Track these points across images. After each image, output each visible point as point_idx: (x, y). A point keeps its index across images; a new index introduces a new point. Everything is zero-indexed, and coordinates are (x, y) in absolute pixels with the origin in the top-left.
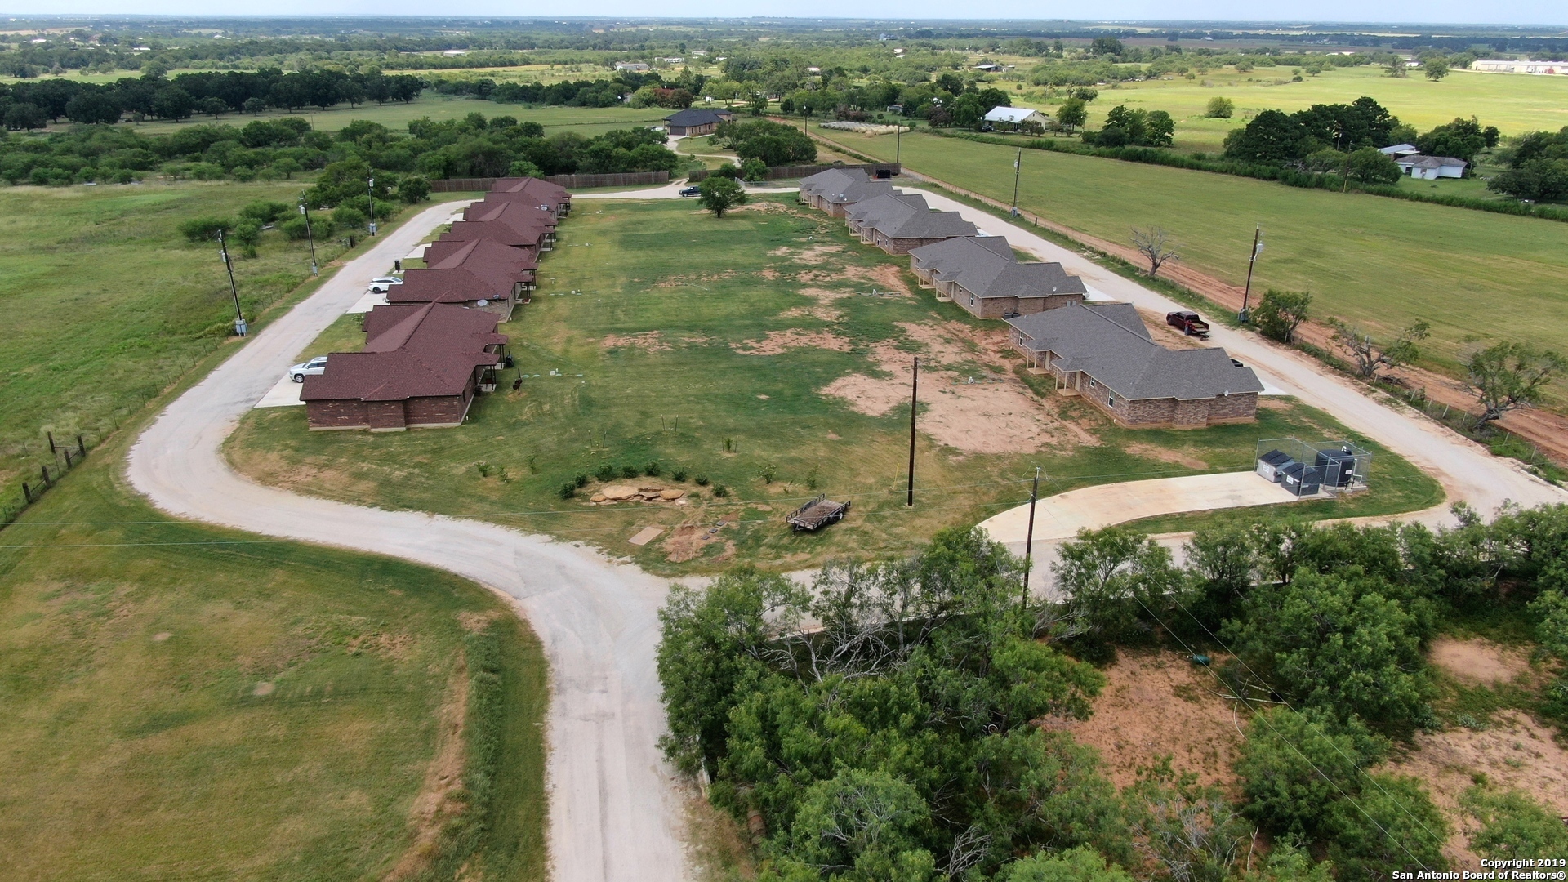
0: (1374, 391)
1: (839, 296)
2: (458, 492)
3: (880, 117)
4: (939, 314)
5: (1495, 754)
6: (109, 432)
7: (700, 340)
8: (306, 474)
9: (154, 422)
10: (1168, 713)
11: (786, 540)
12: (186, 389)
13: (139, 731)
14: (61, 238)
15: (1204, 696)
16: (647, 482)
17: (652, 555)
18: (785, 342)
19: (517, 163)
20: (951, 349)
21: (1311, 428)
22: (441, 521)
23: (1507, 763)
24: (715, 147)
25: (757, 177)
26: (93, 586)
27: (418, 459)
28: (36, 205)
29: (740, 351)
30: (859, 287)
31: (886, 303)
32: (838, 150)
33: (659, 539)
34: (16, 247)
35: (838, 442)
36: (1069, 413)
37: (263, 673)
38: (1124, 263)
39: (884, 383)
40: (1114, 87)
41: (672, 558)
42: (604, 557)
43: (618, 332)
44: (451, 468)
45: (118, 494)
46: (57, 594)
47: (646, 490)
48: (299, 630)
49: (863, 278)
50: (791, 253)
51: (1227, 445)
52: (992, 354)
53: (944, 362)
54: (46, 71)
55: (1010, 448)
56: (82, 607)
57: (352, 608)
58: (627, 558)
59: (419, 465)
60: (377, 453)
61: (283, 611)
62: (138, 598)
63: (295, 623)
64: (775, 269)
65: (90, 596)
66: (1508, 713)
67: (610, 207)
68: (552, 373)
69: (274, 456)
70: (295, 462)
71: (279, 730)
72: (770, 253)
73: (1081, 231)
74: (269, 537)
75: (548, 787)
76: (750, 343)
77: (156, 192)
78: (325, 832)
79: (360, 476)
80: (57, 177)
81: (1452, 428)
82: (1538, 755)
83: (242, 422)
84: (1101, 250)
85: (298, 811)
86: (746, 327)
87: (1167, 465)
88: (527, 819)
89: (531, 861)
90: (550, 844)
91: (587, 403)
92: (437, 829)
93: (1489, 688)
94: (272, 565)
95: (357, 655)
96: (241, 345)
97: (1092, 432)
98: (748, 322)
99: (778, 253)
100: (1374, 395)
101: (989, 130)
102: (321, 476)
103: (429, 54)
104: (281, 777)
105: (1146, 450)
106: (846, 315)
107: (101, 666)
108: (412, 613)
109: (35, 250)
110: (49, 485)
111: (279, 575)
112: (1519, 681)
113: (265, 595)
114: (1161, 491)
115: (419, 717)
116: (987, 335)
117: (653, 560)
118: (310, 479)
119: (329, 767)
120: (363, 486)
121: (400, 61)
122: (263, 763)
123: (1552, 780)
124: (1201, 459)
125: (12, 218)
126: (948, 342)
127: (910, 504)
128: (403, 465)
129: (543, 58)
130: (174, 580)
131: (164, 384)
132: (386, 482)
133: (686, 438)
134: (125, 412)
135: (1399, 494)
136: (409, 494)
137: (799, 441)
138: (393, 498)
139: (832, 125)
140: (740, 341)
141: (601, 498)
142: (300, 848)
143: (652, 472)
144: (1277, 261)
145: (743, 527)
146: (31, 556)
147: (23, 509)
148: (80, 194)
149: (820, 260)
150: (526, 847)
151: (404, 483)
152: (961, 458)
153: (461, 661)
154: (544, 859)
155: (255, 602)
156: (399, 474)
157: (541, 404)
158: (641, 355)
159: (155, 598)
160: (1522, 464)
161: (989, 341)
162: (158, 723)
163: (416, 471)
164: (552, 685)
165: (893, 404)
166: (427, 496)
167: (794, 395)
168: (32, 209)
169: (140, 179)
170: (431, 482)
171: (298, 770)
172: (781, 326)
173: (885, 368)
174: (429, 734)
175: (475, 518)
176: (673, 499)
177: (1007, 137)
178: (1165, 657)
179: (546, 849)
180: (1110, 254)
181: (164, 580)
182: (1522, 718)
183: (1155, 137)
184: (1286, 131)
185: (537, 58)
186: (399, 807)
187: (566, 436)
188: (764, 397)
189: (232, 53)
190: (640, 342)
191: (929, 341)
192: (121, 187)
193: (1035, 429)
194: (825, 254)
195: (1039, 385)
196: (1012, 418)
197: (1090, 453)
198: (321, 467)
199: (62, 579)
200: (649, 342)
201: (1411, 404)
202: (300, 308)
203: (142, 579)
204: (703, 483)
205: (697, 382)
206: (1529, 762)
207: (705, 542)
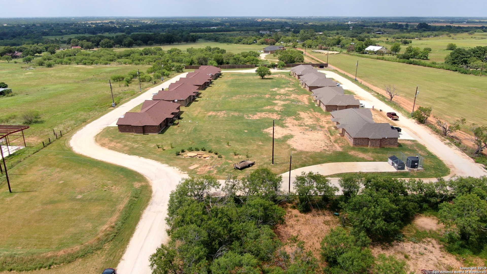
0: (445, 140)
1: (284, 103)
2: (149, 152)
3: (333, 49)
4: (314, 110)
5: (417, 250)
6: (70, 130)
7: (236, 114)
8: (113, 144)
9: (82, 129)
10: (318, 228)
11: (232, 171)
12: (93, 121)
13: (46, 204)
14: (82, 79)
15: (332, 224)
16: (201, 152)
17: (193, 172)
18: (261, 116)
19: (210, 61)
20: (311, 120)
21: (416, 150)
22: (142, 159)
23: (419, 253)
24: (275, 57)
25: (281, 67)
26: (51, 169)
27: (143, 142)
28: (81, 70)
29: (246, 118)
30: (293, 101)
31: (298, 106)
32: (313, 59)
33: (197, 168)
34: (70, 82)
35: (262, 145)
36: (338, 141)
37: (81, 193)
38: (383, 96)
39: (284, 129)
40: (420, 40)
41: (198, 173)
42: (180, 171)
43: (214, 111)
44: (150, 145)
45: (65, 146)
46: (42, 170)
47: (199, 155)
48: (94, 183)
49: (295, 98)
50: (278, 90)
51: (383, 153)
52: (324, 122)
53: (306, 124)
54: (100, 33)
55: (312, 150)
56: (46, 173)
57: (109, 179)
58: (186, 172)
59: (143, 144)
60: (133, 140)
61: (93, 178)
62: (60, 172)
63: (94, 182)
64: (270, 94)
65: (49, 171)
66: (429, 239)
67: (233, 74)
68: (190, 121)
69: (107, 139)
70: (111, 141)
71: (78, 207)
72: (271, 90)
73: (376, 86)
74: (97, 160)
75: (137, 228)
76: (250, 115)
77: (112, 67)
78: (78, 232)
79: (125, 146)
80: (89, 63)
81: (466, 153)
82: (432, 252)
83: (103, 130)
84: (378, 92)
85: (74, 226)
86: (251, 111)
87: (360, 158)
88: (127, 235)
89: (123, 245)
90: (131, 241)
91: (195, 130)
92: (103, 234)
93: (428, 231)
94: (94, 167)
95: (105, 191)
96: (113, 110)
97: (341, 147)
98: (253, 109)
99: (274, 90)
100: (445, 141)
101: (366, 53)
102: (116, 145)
103: (206, 28)
104: (74, 218)
105: (355, 153)
106: (284, 109)
107: (44, 188)
108: (124, 182)
109: (75, 82)
110: (50, 143)
111: (95, 169)
112: (439, 231)
113: (89, 174)
114: (353, 165)
115: (113, 207)
116: (325, 117)
117: (192, 173)
118: (113, 146)
119: (86, 217)
120: (127, 148)
121: (196, 30)
122: (71, 214)
123: (432, 260)
124: (372, 157)
125: (73, 74)
126: (311, 118)
127: (273, 164)
128: (138, 144)
129: (239, 29)
130: (70, 169)
131: (88, 119)
132: (132, 148)
133: (218, 141)
134: (76, 126)
135: (434, 172)
136: (136, 151)
137: (251, 144)
138: (132, 152)
139: (315, 51)
140: (248, 115)
141: (186, 156)
142: (70, 235)
143: (204, 150)
144: (439, 98)
145: (221, 167)
146: (39, 160)
147: (42, 149)
148: (93, 68)
149: (285, 92)
150: (124, 241)
151: (137, 148)
152: (296, 152)
153: (129, 194)
154: (127, 244)
155: (87, 175)
156: (136, 146)
157: (182, 129)
158: (217, 118)
159: (64, 173)
160: (484, 166)
161: (325, 118)
162: (52, 202)
163: (141, 145)
164: (150, 203)
165: (284, 135)
166: (141, 152)
167: (255, 131)
168: (79, 71)
169: (110, 64)
170: (144, 149)
171: (78, 217)
172: (262, 111)
173: (287, 125)
174: (114, 211)
175: (150, 158)
176: (205, 158)
177: (371, 56)
178: (326, 212)
179: (129, 242)
180: (380, 93)
181: (68, 168)
182: (434, 241)
183: (422, 56)
184: (465, 55)
185: (237, 29)
186: (98, 228)
187: (185, 139)
188: (246, 131)
189: (150, 28)
190: (219, 114)
191: (305, 118)
192: (104, 66)
193: (323, 145)
194: (288, 90)
195: (333, 132)
196: (318, 141)
197: (337, 153)
198: (117, 143)
199: (43, 166)
200: (221, 114)
201: (455, 145)
202: (132, 100)
203: (62, 168)
204: (216, 154)
205: (229, 126)
206: (427, 254)
207: (209, 170)
